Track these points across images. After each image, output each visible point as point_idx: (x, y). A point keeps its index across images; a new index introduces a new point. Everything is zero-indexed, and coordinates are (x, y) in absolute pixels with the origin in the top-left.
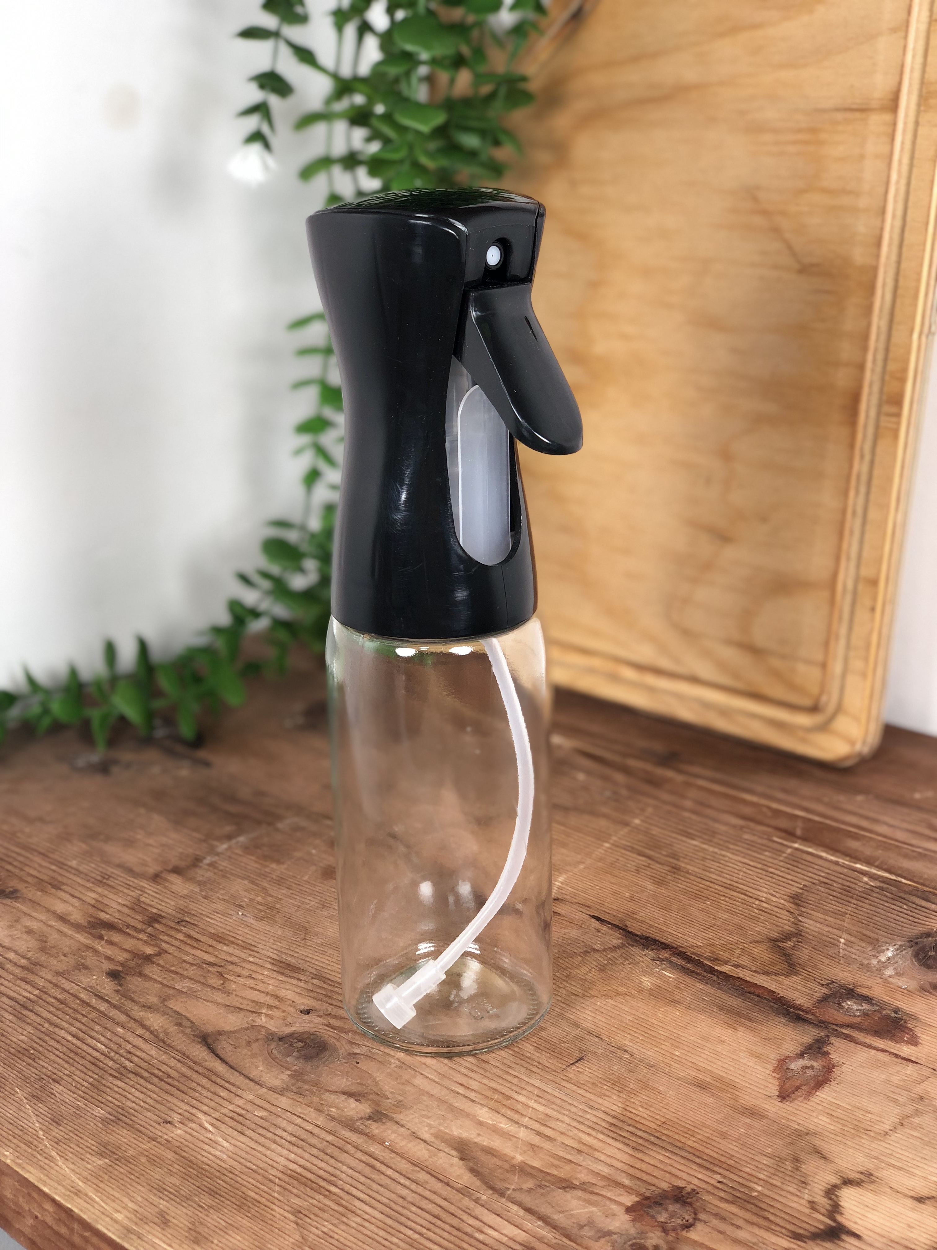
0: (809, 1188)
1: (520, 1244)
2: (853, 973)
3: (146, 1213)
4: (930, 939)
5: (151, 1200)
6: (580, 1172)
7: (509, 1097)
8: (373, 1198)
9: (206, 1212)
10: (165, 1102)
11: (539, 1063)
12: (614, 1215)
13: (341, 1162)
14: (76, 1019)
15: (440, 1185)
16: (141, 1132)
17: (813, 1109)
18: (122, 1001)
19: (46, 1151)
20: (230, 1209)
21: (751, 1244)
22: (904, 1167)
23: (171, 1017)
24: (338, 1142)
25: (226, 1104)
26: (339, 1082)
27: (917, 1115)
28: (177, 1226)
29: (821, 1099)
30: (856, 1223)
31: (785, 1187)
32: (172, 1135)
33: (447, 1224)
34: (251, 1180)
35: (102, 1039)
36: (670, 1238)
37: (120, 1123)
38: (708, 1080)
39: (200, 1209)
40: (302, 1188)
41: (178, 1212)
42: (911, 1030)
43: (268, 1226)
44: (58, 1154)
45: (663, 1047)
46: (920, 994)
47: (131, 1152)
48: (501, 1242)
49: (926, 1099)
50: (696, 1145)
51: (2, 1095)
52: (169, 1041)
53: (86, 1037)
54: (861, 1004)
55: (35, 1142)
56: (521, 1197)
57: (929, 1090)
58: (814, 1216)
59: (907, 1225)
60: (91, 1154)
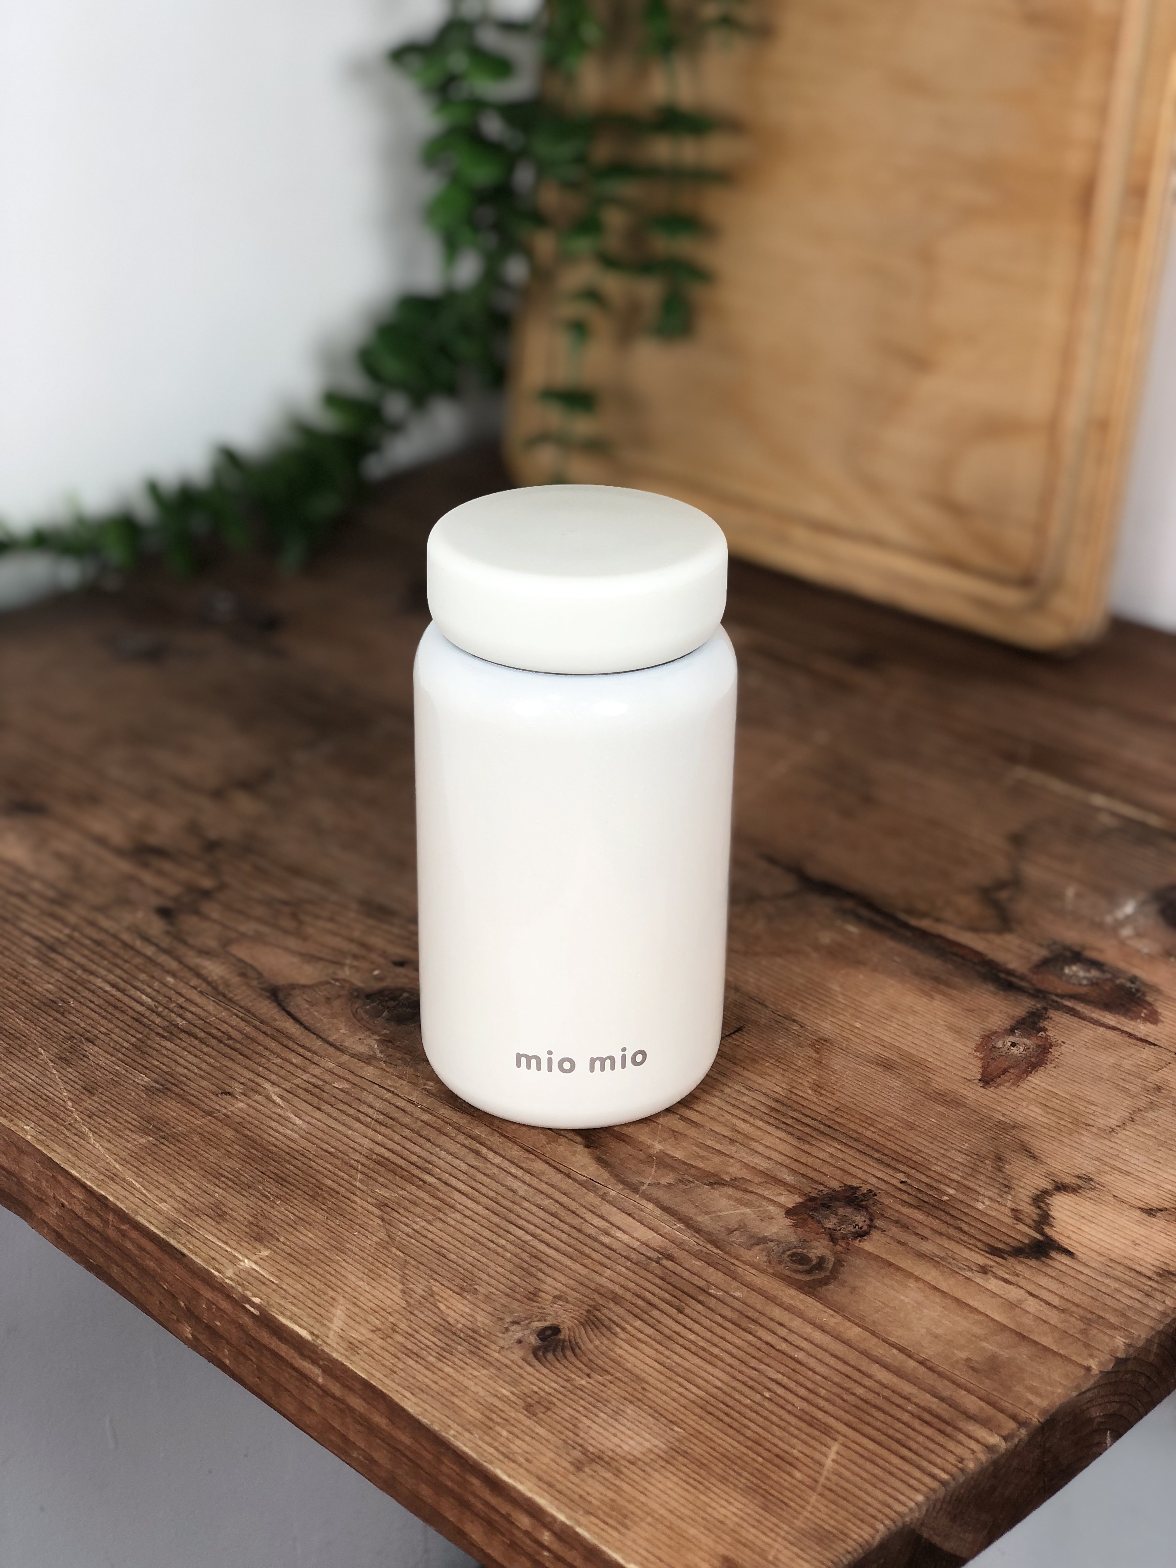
0: (1013, 1193)
1: (655, 1250)
2: (1081, 932)
3: (198, 1202)
5: (204, 1188)
6: (732, 1166)
8: (477, 1191)
9: (272, 1204)
10: (224, 1068)
12: (772, 1218)
13: (438, 1146)
14: (116, 965)
15: (560, 1176)
16: (193, 1104)
17: (1023, 1097)
18: (174, 944)
19: (77, 1126)
20: (301, 1199)
21: (938, 1260)
22: (1132, 1171)
23: (233, 965)
24: (436, 1122)
25: (299, 1072)
27: (1152, 1109)
28: (236, 1219)
29: (1033, 1086)
30: (1069, 1237)
31: (983, 1191)
32: (232, 1109)
33: (566, 1223)
34: (329, 1166)
35: (149, 990)
36: (840, 1249)
37: (169, 1093)
38: (894, 1058)
39: (264, 1199)
40: (390, 1176)
41: (238, 1202)
42: (1150, 1004)
43: (348, 1222)
44: (90, 1129)
45: (841, 1017)
46: (1163, 959)
47: (181, 1129)
48: (631, 1248)
49: (1164, 1089)
50: (875, 1136)
51: (22, 1056)
52: (231, 995)
53: (129, 987)
54: (1089, 971)
55: (62, 1115)
56: (659, 1193)
57: (1169, 1079)
58: (1017, 1227)
59: (1133, 1241)
60: (130, 1129)
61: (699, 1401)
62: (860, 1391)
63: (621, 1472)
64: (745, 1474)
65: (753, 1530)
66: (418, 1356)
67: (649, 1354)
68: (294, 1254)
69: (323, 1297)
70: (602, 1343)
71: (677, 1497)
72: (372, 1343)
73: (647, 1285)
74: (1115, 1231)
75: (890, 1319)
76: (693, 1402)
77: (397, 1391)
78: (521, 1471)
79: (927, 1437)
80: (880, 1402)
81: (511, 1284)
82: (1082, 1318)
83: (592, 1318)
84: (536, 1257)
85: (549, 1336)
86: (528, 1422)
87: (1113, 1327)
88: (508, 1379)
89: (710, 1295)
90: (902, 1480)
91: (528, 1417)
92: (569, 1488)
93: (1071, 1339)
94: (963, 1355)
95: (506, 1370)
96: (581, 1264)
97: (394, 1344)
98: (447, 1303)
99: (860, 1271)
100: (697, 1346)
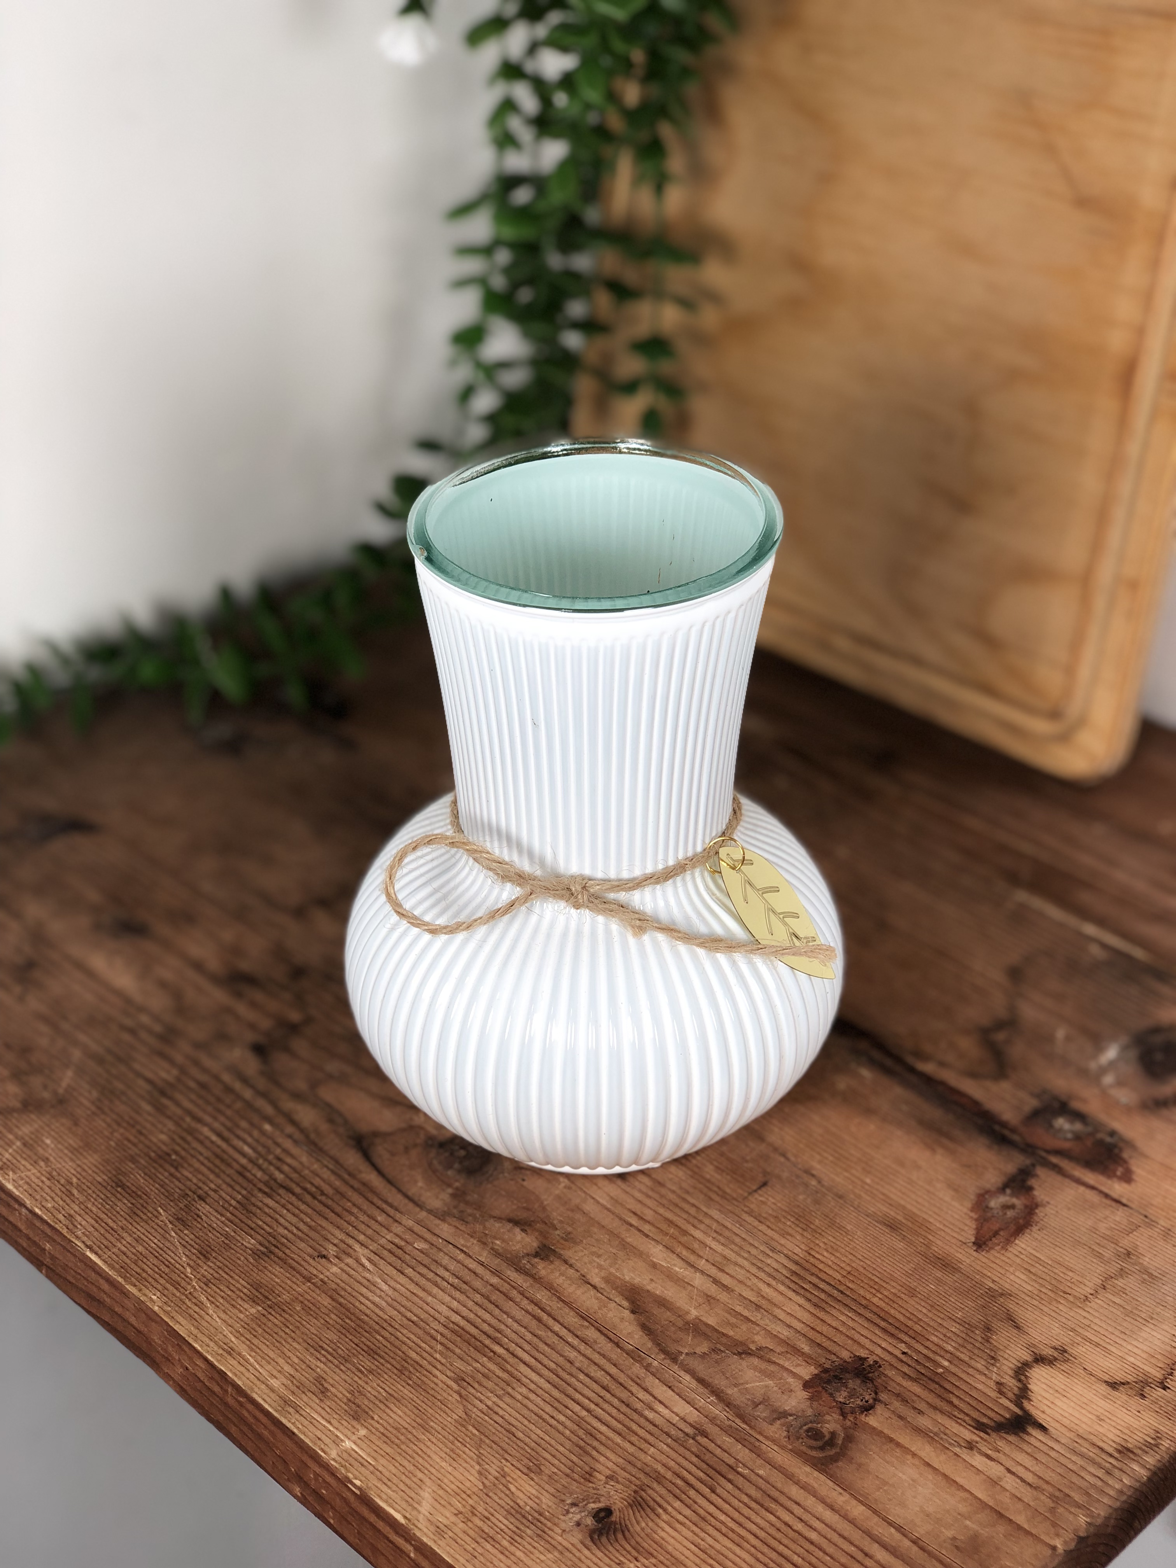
0: (998, 1365)
1: (691, 1425)
2: (1068, 1079)
3: (303, 1378)
4: (1159, 1037)
5: (307, 1362)
6: (758, 1334)
7: (685, 1233)
8: (540, 1362)
9: (366, 1379)
10: (319, 1228)
11: (719, 1187)
12: (791, 1391)
13: (505, 1313)
14: (220, 1111)
15: (610, 1345)
16: (294, 1270)
17: (1010, 1262)
18: (269, 1086)
19: (195, 1294)
20: (391, 1374)
21: (932, 1435)
22: (1101, 1343)
23: (322, 1110)
24: (503, 1286)
25: (384, 1232)
26: (504, 1206)
27: (1121, 1276)
28: (336, 1396)
29: (1020, 1249)
30: (1043, 1412)
31: (973, 1363)
32: (328, 1273)
33: (617, 1398)
34: (412, 1336)
35: (249, 1140)
36: (848, 1423)
37: (273, 1257)
38: (899, 1217)
39: (360, 1374)
40: (465, 1346)
41: (337, 1378)
42: (1125, 1162)
43: (431, 1398)
44: (207, 1299)
45: (854, 1172)
46: (1140, 1112)
47: (286, 1297)
48: (671, 1423)
49: (1134, 1255)
50: (881, 1304)
51: (144, 1217)
52: (321, 1144)
53: (231, 1137)
54: (1072, 1122)
55: (183, 1283)
56: (694, 1364)
57: (1138, 1243)
58: (1000, 1401)
59: (1098, 1416)
60: (242, 1298)
66: (494, 1540)
67: (687, 1536)
68: (387, 1433)
69: (413, 1479)
70: (647, 1525)
72: (455, 1527)
73: (685, 1463)
74: (1084, 1406)
75: (889, 1497)
81: (570, 1464)
82: (1052, 1497)
83: (639, 1498)
84: (591, 1435)
85: (604, 1518)
87: (1079, 1506)
89: (738, 1473)
93: (1041, 1518)
94: (949, 1534)
95: (567, 1554)
96: (629, 1442)
97: (474, 1527)
98: (516, 1484)
99: (866, 1447)
100: (727, 1527)
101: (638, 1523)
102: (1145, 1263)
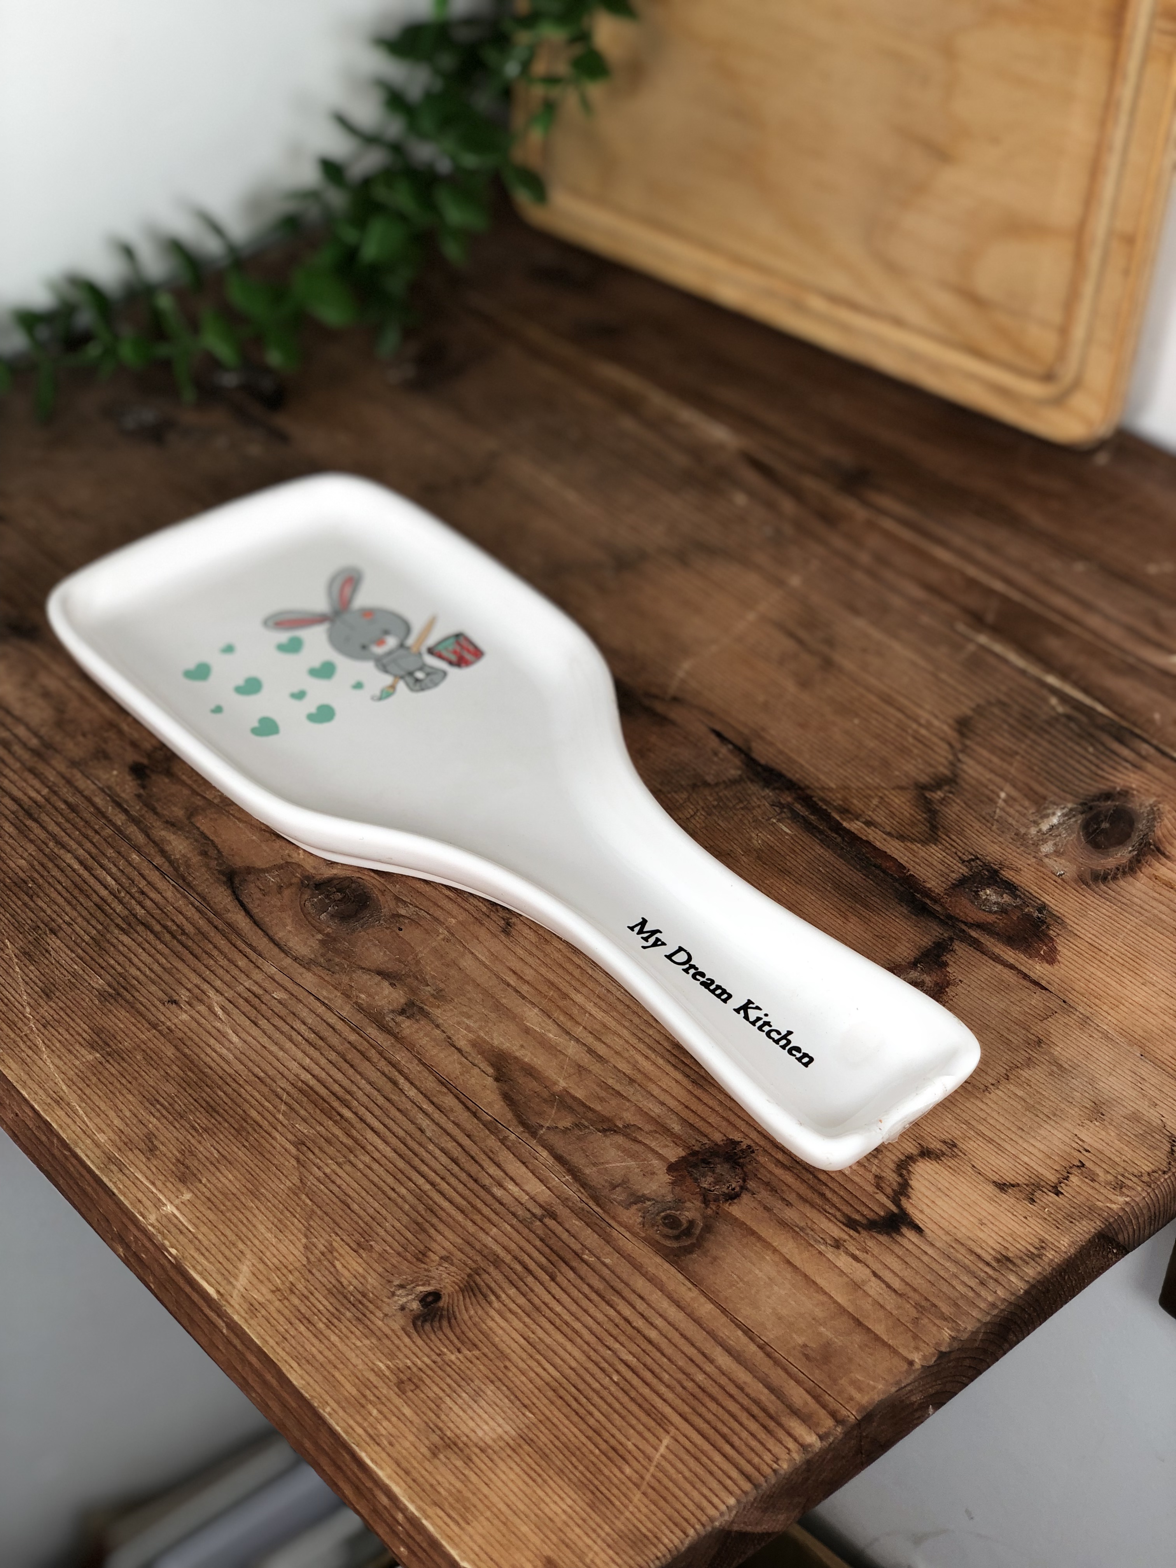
0: (880, 1157)
1: (541, 1206)
2: (1003, 846)
3: (132, 1134)
4: (1109, 803)
5: (140, 1117)
6: (627, 1110)
7: (565, 996)
8: (388, 1129)
9: (200, 1138)
10: (174, 970)
12: (653, 1173)
13: (360, 1074)
14: (86, 837)
15: (467, 1114)
16: (141, 1015)
18: (143, 812)
19: (31, 1037)
20: (227, 1133)
21: (798, 1230)
22: (996, 1139)
23: (196, 841)
24: (361, 1044)
25: (242, 978)
26: (375, 956)
27: (1028, 1066)
28: (165, 1155)
30: (921, 1211)
32: (176, 1021)
33: (465, 1172)
34: (256, 1094)
35: (114, 870)
36: (709, 1212)
37: (120, 999)
39: (194, 1134)
40: (310, 1107)
41: (169, 1135)
42: (1052, 940)
43: (266, 1162)
44: (43, 1042)
46: (1076, 887)
47: (127, 1044)
48: (519, 1202)
49: (1046, 1044)
52: (191, 879)
53: (96, 865)
54: (1001, 895)
55: (20, 1024)
56: (555, 1140)
57: (1052, 1031)
58: (877, 1196)
59: (980, 1220)
60: (80, 1043)
61: (554, 1384)
62: (700, 1377)
63: (471, 1460)
64: (581, 1468)
65: (577, 1530)
66: (310, 1322)
67: (517, 1327)
68: (213, 1198)
69: (234, 1250)
70: (476, 1313)
71: (516, 1490)
72: (269, 1306)
73: (529, 1248)
74: (967, 1207)
75: (742, 1295)
76: (547, 1384)
77: (286, 1361)
78: (384, 1455)
79: (752, 1434)
80: (715, 1390)
81: (403, 1241)
82: (917, 1306)
83: (472, 1283)
84: (430, 1209)
85: (431, 1303)
86: (398, 1402)
87: (944, 1318)
88: (386, 1351)
89: (584, 1261)
90: (719, 1481)
91: (398, 1396)
92: (423, 1477)
93: (902, 1329)
94: (800, 1340)
95: (386, 1341)
96: (471, 1220)
97: (290, 1307)
98: (343, 1261)
99: (724, 1239)
100: (561, 1319)
101: (467, 1310)
102: (1056, 1053)
